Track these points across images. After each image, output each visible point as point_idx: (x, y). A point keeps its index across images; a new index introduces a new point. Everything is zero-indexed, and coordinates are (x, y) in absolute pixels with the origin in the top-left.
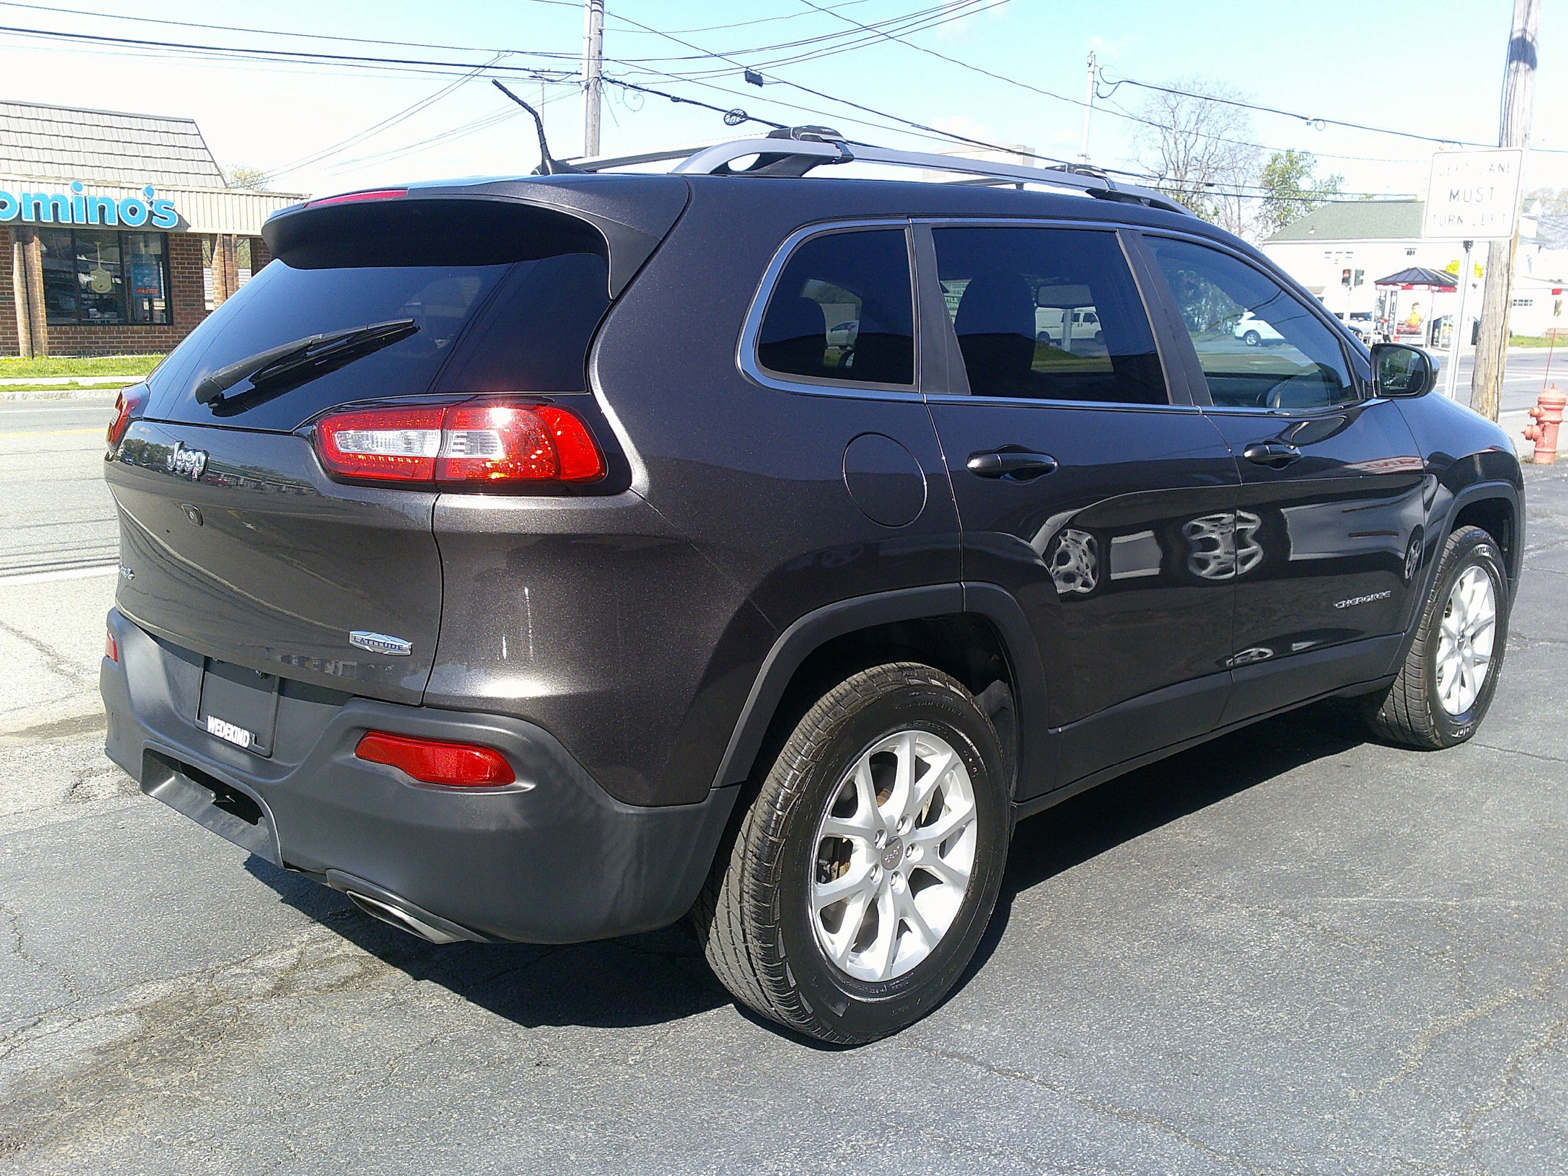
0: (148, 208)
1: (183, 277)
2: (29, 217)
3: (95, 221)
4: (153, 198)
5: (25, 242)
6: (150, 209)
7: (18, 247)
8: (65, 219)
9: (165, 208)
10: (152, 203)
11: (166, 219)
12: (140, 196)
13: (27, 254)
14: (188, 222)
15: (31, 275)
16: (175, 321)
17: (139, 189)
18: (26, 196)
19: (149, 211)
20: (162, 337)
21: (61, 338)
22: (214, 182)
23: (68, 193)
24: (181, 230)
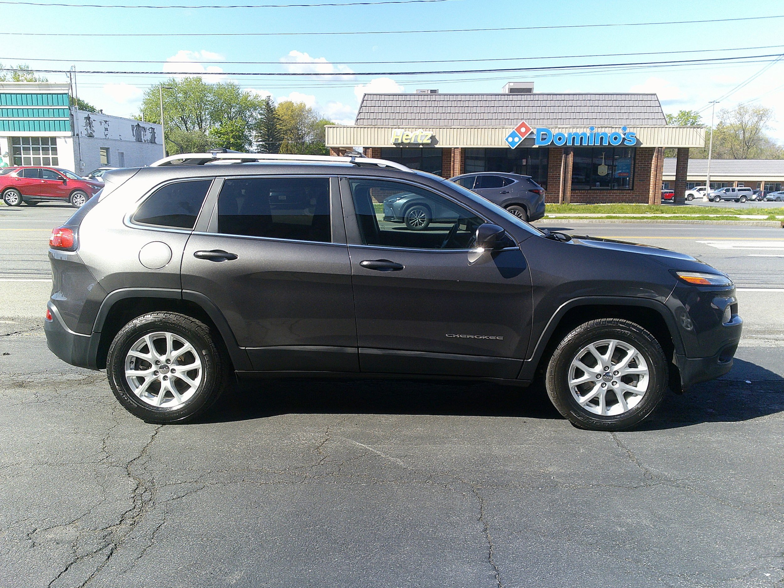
0: (623, 136)
1: (641, 168)
2: (570, 144)
3: (598, 144)
4: (626, 131)
5: (567, 154)
6: (624, 137)
7: (564, 156)
8: (585, 144)
9: (631, 136)
10: (625, 134)
11: (631, 141)
12: (620, 131)
13: (568, 159)
14: (642, 142)
15: (568, 169)
16: (634, 188)
17: (620, 128)
18: (570, 134)
19: (623, 138)
20: (627, 196)
21: (581, 196)
22: (661, 122)
23: (588, 132)
24: (638, 146)
